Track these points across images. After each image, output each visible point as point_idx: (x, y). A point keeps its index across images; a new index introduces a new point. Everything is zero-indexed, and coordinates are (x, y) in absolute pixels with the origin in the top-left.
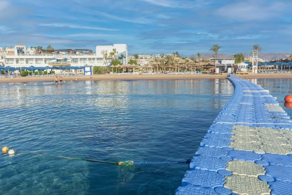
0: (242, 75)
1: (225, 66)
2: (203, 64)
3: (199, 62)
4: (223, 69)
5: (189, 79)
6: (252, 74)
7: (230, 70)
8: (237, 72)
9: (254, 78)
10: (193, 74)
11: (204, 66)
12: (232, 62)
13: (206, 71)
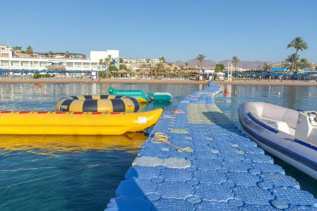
0: (220, 82)
1: (207, 74)
2: (190, 71)
3: (186, 69)
4: (205, 76)
5: (178, 84)
6: (227, 81)
7: (211, 77)
8: (216, 80)
9: (229, 84)
10: (182, 80)
11: (190, 73)
12: (212, 72)
13: (193, 77)
